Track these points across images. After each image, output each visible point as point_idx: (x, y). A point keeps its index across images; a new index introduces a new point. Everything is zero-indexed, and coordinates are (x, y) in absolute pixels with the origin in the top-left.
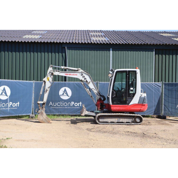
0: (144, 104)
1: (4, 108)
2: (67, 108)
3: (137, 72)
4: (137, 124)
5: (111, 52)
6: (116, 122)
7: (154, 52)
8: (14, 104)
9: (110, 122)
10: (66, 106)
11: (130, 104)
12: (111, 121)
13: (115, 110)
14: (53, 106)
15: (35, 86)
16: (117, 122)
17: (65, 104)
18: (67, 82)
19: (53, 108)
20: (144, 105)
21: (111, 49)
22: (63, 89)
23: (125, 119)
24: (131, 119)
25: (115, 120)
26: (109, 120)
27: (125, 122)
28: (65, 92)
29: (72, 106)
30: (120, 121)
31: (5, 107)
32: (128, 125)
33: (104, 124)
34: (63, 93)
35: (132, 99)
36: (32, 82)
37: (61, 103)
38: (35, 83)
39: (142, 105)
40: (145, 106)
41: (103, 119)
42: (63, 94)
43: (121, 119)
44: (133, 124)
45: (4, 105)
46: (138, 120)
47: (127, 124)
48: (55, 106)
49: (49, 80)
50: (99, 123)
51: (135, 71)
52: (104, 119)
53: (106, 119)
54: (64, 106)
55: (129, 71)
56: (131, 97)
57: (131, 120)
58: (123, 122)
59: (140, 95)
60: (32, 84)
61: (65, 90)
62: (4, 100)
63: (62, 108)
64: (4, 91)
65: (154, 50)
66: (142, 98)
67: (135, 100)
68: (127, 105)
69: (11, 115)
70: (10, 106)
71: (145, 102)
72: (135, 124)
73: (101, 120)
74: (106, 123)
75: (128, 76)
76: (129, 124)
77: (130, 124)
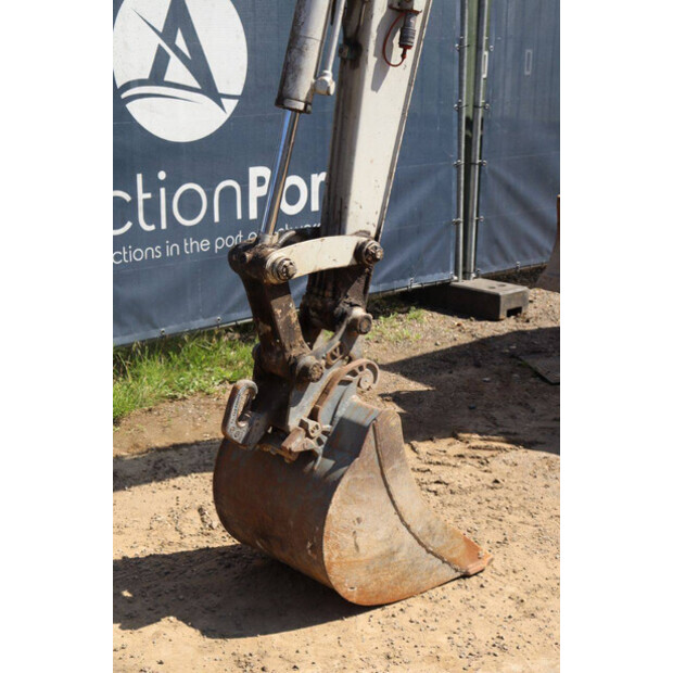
2: (203, 245)
10: (196, 232)
17: (190, 204)
28: (180, 42)
29: (253, 214)
34: (161, 62)
37: (142, 196)
42: (157, 76)
54: (176, 232)
61: (179, 15)
63: (156, 252)
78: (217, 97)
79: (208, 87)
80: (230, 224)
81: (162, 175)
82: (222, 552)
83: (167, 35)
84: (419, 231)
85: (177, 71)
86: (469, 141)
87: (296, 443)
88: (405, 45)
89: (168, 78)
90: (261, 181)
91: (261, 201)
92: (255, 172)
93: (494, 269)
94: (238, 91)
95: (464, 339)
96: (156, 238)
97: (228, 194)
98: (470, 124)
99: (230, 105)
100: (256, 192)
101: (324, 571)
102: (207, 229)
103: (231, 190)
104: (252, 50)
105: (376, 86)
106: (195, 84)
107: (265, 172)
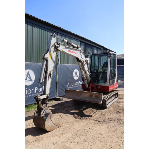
2: (31, 95)
10: (30, 94)
17: (29, 92)
28: (28, 76)
29: (36, 92)
35: (115, 79)
49: (52, 57)
54: (28, 94)
61: (28, 73)
65: (80, 41)
78: (32, 81)
79: (31, 80)
80: (33, 93)
81: (26, 89)
82: (34, 127)
83: (27, 75)
84: (52, 93)
85: (28, 79)
86: (56, 84)
87: (42, 116)
88: (50, 77)
89: (27, 79)
90: (36, 89)
91: (36, 91)
92: (36, 88)
93: (60, 96)
94: (34, 80)
95: (57, 103)
98: (56, 82)
99: (33, 82)
100: (36, 90)
101: (45, 128)
102: (31, 94)
103: (33, 90)
104: (35, 76)
105: (48, 81)
106: (30, 80)
107: (37, 88)
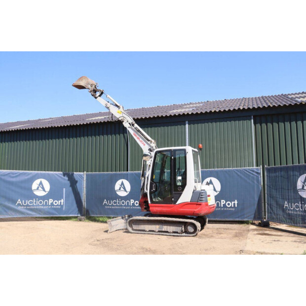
0: (200, 202)
1: (41, 206)
3: (187, 151)
4: (190, 235)
5: (187, 125)
6: (157, 231)
7: (252, 120)
8: (56, 201)
9: (148, 230)
11: (178, 203)
12: (150, 229)
13: (155, 212)
14: (108, 205)
15: (87, 179)
16: (159, 231)
18: (129, 172)
19: (108, 208)
20: (200, 204)
21: (187, 122)
22: (119, 182)
23: (170, 226)
24: (179, 226)
25: (156, 227)
26: (148, 227)
27: (171, 231)
29: (131, 205)
30: (163, 230)
31: (43, 205)
32: (174, 236)
33: (138, 233)
34: (120, 188)
35: (180, 194)
36: (82, 173)
37: (118, 201)
38: (87, 175)
39: (197, 204)
40: (202, 206)
41: (137, 226)
42: (120, 189)
43: (164, 227)
44: (184, 234)
45: (41, 202)
46: (191, 229)
47: (175, 234)
48: (110, 206)
50: (133, 231)
51: (185, 150)
52: (139, 225)
53: (142, 226)
55: (175, 150)
56: (179, 191)
57: (180, 228)
58: (167, 232)
59: (193, 188)
60: (81, 176)
61: (122, 183)
62: (41, 196)
64: (41, 186)
65: (252, 117)
66: (198, 192)
67: (186, 197)
68: (172, 205)
69: (52, 216)
70: (50, 204)
71: (202, 199)
72: (186, 235)
73: (135, 227)
74: (143, 232)
75: (173, 158)
76: (177, 234)
77: (179, 235)
79: (125, 191)
80: (128, 205)
83: (121, 185)
85: (122, 189)
92: (131, 200)
96: (119, 206)
97: (128, 202)
